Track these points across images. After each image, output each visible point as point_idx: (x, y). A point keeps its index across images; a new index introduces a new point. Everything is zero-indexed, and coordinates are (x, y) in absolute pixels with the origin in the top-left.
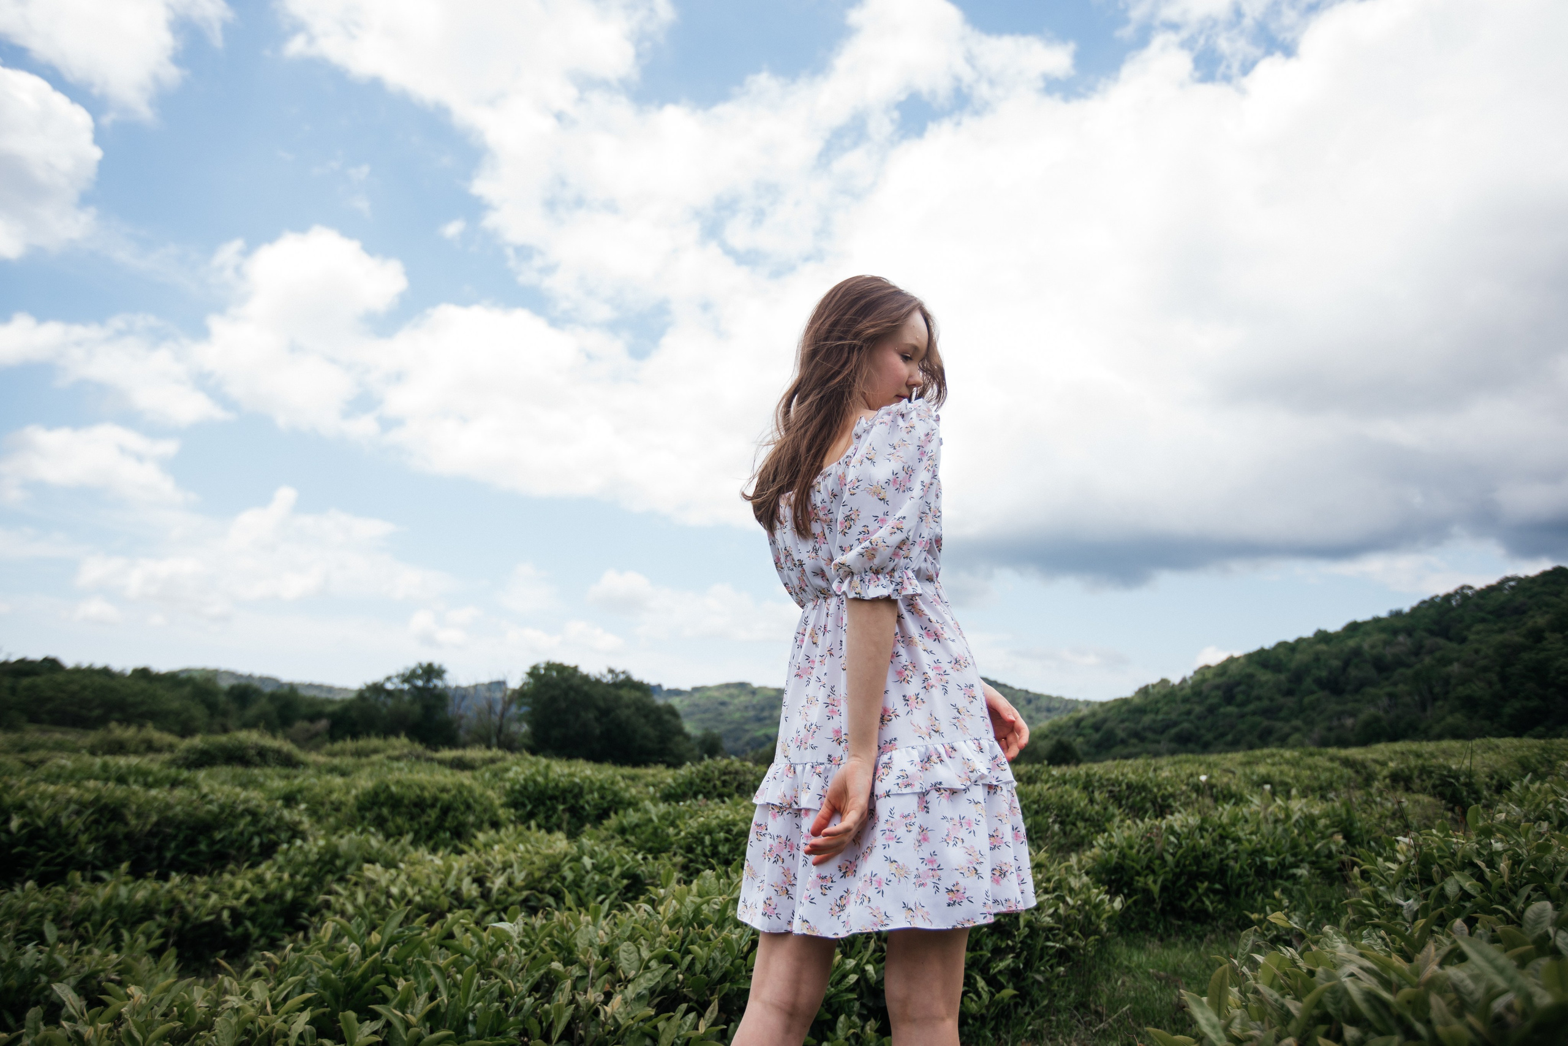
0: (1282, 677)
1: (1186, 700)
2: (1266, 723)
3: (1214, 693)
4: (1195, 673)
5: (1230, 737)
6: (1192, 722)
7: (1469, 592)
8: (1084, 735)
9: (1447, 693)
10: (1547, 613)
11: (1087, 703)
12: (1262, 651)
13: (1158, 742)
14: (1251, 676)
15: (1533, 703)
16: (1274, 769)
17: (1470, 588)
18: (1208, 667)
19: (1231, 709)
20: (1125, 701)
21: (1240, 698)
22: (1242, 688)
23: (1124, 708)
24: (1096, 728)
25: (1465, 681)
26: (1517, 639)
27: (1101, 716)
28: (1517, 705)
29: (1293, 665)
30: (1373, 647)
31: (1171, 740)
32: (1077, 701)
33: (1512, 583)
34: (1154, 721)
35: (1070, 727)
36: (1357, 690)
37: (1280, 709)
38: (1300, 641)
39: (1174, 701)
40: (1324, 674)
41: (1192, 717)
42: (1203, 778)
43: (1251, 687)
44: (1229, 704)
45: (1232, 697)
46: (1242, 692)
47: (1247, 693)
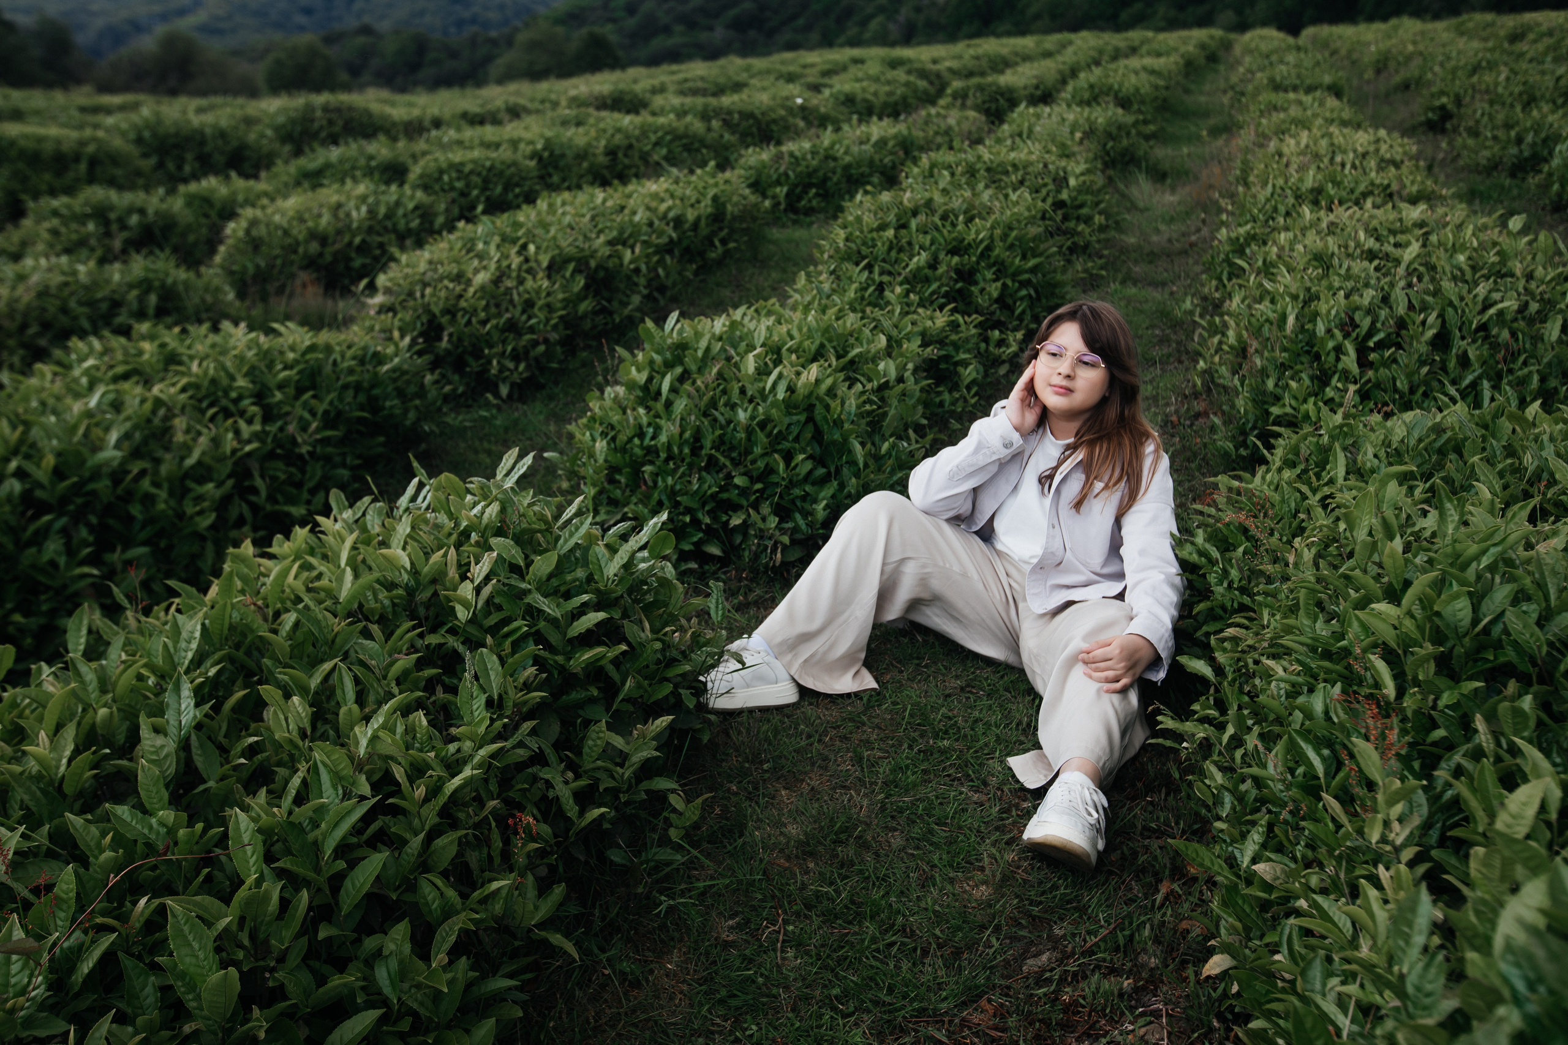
2: (846, 2)
5: (801, 21)
8: (614, 21)
13: (711, 29)
16: (857, 85)
31: (727, 27)
34: (707, 1)
42: (799, 101)
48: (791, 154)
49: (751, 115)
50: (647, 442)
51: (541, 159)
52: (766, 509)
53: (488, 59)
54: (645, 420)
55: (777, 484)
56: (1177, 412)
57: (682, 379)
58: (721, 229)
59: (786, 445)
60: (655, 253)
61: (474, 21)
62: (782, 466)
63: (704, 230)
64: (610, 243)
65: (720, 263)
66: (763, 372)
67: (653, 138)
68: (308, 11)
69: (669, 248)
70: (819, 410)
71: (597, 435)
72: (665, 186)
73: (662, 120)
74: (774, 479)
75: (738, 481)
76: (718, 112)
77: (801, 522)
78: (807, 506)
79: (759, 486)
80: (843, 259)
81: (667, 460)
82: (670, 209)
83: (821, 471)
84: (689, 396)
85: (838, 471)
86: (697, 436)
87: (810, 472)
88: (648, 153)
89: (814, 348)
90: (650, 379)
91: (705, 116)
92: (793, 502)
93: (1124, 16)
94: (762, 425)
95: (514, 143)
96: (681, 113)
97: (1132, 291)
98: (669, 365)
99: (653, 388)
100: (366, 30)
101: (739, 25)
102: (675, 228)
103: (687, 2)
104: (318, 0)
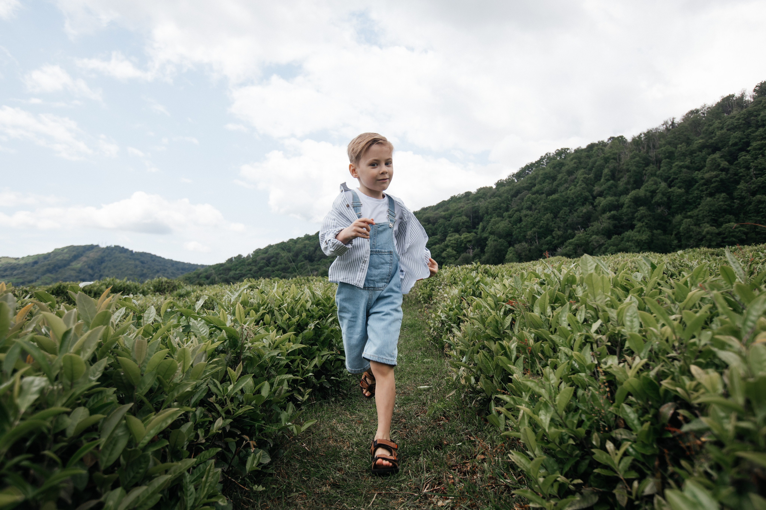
0: (291, 254)
1: (249, 264)
2: (283, 274)
3: (262, 261)
4: (254, 252)
11: (202, 266)
12: (283, 243)
14: (278, 254)
18: (260, 249)
19: (268, 268)
20: (221, 265)
21: (272, 263)
23: (222, 268)
27: (209, 272)
29: (295, 249)
32: (197, 265)
34: (235, 274)
35: (194, 277)
36: (319, 260)
37: (289, 268)
38: (299, 239)
39: (244, 265)
40: (307, 253)
41: (252, 272)
43: (277, 259)
44: (268, 266)
45: (270, 263)
46: (274, 261)
47: (275, 261)
103: (227, 275)
104: (88, 276)
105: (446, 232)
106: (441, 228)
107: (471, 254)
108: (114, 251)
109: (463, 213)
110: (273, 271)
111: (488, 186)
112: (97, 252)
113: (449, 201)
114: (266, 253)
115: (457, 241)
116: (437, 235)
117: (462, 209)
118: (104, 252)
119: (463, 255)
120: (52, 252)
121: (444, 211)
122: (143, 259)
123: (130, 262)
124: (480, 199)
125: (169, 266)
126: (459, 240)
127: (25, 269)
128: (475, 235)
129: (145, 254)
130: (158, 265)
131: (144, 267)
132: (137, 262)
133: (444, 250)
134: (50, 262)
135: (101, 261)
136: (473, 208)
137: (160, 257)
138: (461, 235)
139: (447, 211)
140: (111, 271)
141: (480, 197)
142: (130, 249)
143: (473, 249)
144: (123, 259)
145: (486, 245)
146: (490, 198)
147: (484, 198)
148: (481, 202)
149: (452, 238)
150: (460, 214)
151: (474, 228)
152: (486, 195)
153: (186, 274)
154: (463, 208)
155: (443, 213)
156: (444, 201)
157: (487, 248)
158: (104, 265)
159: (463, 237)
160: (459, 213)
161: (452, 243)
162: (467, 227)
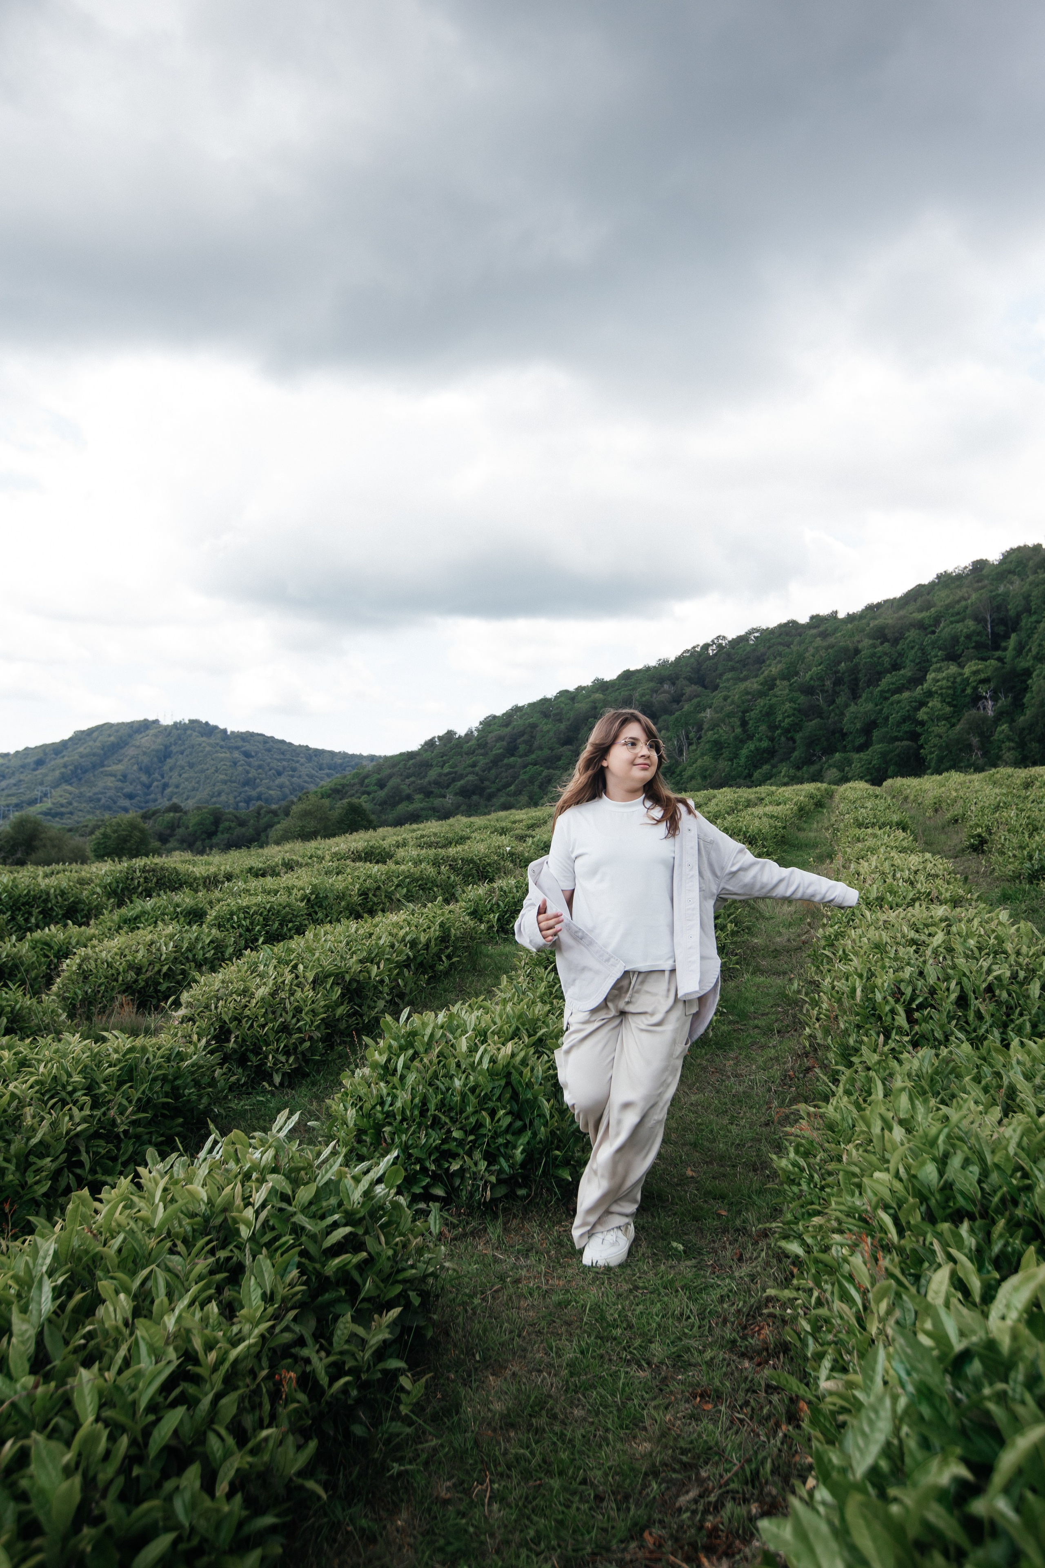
1: (472, 751)
2: (546, 772)
3: (498, 745)
4: (481, 723)
5: (512, 787)
6: (477, 775)
7: (724, 643)
8: (369, 794)
9: (700, 738)
10: (780, 662)
11: (372, 758)
12: (544, 701)
13: (445, 797)
14: (534, 726)
15: (765, 744)
17: (724, 637)
18: (495, 717)
19: (512, 759)
20: (410, 755)
21: (522, 748)
22: (526, 737)
23: (411, 762)
24: (381, 785)
25: (715, 726)
26: (756, 686)
27: (386, 772)
28: (752, 747)
29: (572, 714)
30: (643, 695)
31: (456, 794)
32: (361, 757)
33: (756, 635)
34: (440, 775)
35: (354, 784)
38: (580, 689)
39: (460, 754)
41: (477, 769)
42: (509, 848)
43: (533, 737)
44: (513, 755)
45: (516, 748)
46: (525, 742)
47: (529, 743)
48: (501, 889)
49: (472, 861)
50: (386, 1108)
51: (309, 900)
52: (477, 1155)
53: (270, 826)
54: (385, 1091)
55: (485, 1135)
56: (792, 1068)
57: (413, 1058)
58: (447, 947)
59: (491, 1104)
60: (396, 967)
61: (259, 798)
62: (488, 1120)
63: (434, 949)
64: (361, 961)
65: (447, 973)
66: (473, 1050)
67: (396, 881)
68: (130, 796)
69: (407, 964)
70: (515, 1076)
71: (349, 1105)
72: (404, 917)
73: (403, 867)
74: (483, 1131)
75: (456, 1134)
76: (445, 860)
77: (505, 1165)
78: (509, 1152)
79: (472, 1138)
80: (536, 965)
81: (402, 1122)
82: (407, 934)
83: (519, 1123)
84: (418, 1071)
85: (531, 1123)
86: (424, 1101)
87: (510, 1125)
88: (392, 893)
89: (511, 1031)
90: (389, 1060)
91: (436, 863)
92: (498, 1149)
93: (756, 775)
94: (473, 1090)
95: (289, 890)
96: (417, 862)
97: (760, 979)
98: (402, 1049)
99: (391, 1066)
100: (175, 808)
101: (465, 793)
102: (411, 948)
103: (425, 776)
104: (139, 787)
105: (928, 661)
106: (913, 652)
107: (990, 709)
108: (189, 732)
109: (968, 611)
110: (525, 766)
111: (1030, 543)
112: (156, 736)
113: (932, 585)
114: (507, 725)
115: (954, 682)
116: (904, 667)
117: (963, 603)
118: (169, 734)
119: (971, 714)
120: (70, 739)
121: (920, 610)
122: (248, 747)
123: (223, 755)
124: (1010, 576)
125: (303, 760)
126: (958, 680)
127: (22, 777)
128: (999, 664)
129: (252, 735)
130: (278, 760)
131: (249, 765)
132: (236, 754)
133: (923, 704)
134: (66, 759)
135: (165, 754)
136: (994, 597)
137: (283, 742)
138: (963, 667)
139: (928, 609)
140: (185, 776)
141: (1010, 572)
142: (222, 727)
143: (995, 699)
144: (208, 749)
145: (1026, 689)
146: (1035, 572)
147: (1019, 575)
148: (1012, 583)
149: (940, 676)
150: (960, 616)
151: (997, 647)
152: (1026, 566)
153: (336, 779)
154: (966, 600)
155: (919, 616)
156: (920, 586)
157: (1028, 695)
158: (170, 762)
159: (967, 671)
160: (958, 614)
161: (941, 688)
162: (979, 646)
